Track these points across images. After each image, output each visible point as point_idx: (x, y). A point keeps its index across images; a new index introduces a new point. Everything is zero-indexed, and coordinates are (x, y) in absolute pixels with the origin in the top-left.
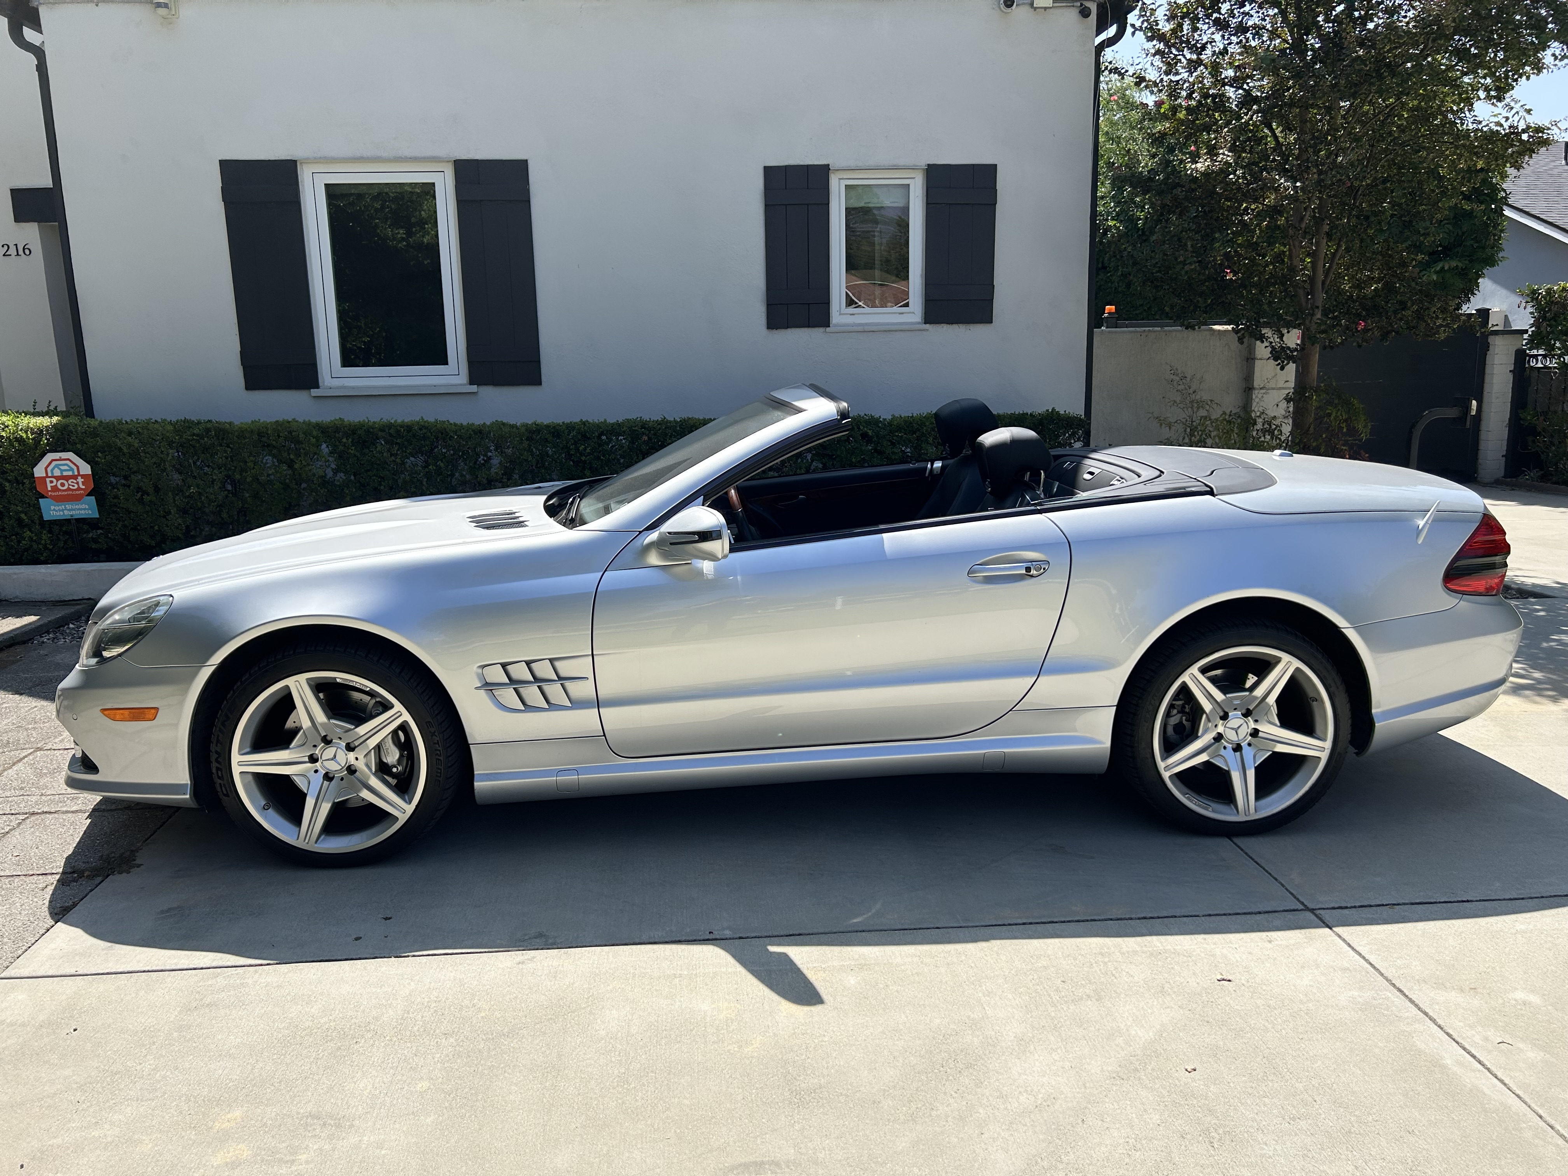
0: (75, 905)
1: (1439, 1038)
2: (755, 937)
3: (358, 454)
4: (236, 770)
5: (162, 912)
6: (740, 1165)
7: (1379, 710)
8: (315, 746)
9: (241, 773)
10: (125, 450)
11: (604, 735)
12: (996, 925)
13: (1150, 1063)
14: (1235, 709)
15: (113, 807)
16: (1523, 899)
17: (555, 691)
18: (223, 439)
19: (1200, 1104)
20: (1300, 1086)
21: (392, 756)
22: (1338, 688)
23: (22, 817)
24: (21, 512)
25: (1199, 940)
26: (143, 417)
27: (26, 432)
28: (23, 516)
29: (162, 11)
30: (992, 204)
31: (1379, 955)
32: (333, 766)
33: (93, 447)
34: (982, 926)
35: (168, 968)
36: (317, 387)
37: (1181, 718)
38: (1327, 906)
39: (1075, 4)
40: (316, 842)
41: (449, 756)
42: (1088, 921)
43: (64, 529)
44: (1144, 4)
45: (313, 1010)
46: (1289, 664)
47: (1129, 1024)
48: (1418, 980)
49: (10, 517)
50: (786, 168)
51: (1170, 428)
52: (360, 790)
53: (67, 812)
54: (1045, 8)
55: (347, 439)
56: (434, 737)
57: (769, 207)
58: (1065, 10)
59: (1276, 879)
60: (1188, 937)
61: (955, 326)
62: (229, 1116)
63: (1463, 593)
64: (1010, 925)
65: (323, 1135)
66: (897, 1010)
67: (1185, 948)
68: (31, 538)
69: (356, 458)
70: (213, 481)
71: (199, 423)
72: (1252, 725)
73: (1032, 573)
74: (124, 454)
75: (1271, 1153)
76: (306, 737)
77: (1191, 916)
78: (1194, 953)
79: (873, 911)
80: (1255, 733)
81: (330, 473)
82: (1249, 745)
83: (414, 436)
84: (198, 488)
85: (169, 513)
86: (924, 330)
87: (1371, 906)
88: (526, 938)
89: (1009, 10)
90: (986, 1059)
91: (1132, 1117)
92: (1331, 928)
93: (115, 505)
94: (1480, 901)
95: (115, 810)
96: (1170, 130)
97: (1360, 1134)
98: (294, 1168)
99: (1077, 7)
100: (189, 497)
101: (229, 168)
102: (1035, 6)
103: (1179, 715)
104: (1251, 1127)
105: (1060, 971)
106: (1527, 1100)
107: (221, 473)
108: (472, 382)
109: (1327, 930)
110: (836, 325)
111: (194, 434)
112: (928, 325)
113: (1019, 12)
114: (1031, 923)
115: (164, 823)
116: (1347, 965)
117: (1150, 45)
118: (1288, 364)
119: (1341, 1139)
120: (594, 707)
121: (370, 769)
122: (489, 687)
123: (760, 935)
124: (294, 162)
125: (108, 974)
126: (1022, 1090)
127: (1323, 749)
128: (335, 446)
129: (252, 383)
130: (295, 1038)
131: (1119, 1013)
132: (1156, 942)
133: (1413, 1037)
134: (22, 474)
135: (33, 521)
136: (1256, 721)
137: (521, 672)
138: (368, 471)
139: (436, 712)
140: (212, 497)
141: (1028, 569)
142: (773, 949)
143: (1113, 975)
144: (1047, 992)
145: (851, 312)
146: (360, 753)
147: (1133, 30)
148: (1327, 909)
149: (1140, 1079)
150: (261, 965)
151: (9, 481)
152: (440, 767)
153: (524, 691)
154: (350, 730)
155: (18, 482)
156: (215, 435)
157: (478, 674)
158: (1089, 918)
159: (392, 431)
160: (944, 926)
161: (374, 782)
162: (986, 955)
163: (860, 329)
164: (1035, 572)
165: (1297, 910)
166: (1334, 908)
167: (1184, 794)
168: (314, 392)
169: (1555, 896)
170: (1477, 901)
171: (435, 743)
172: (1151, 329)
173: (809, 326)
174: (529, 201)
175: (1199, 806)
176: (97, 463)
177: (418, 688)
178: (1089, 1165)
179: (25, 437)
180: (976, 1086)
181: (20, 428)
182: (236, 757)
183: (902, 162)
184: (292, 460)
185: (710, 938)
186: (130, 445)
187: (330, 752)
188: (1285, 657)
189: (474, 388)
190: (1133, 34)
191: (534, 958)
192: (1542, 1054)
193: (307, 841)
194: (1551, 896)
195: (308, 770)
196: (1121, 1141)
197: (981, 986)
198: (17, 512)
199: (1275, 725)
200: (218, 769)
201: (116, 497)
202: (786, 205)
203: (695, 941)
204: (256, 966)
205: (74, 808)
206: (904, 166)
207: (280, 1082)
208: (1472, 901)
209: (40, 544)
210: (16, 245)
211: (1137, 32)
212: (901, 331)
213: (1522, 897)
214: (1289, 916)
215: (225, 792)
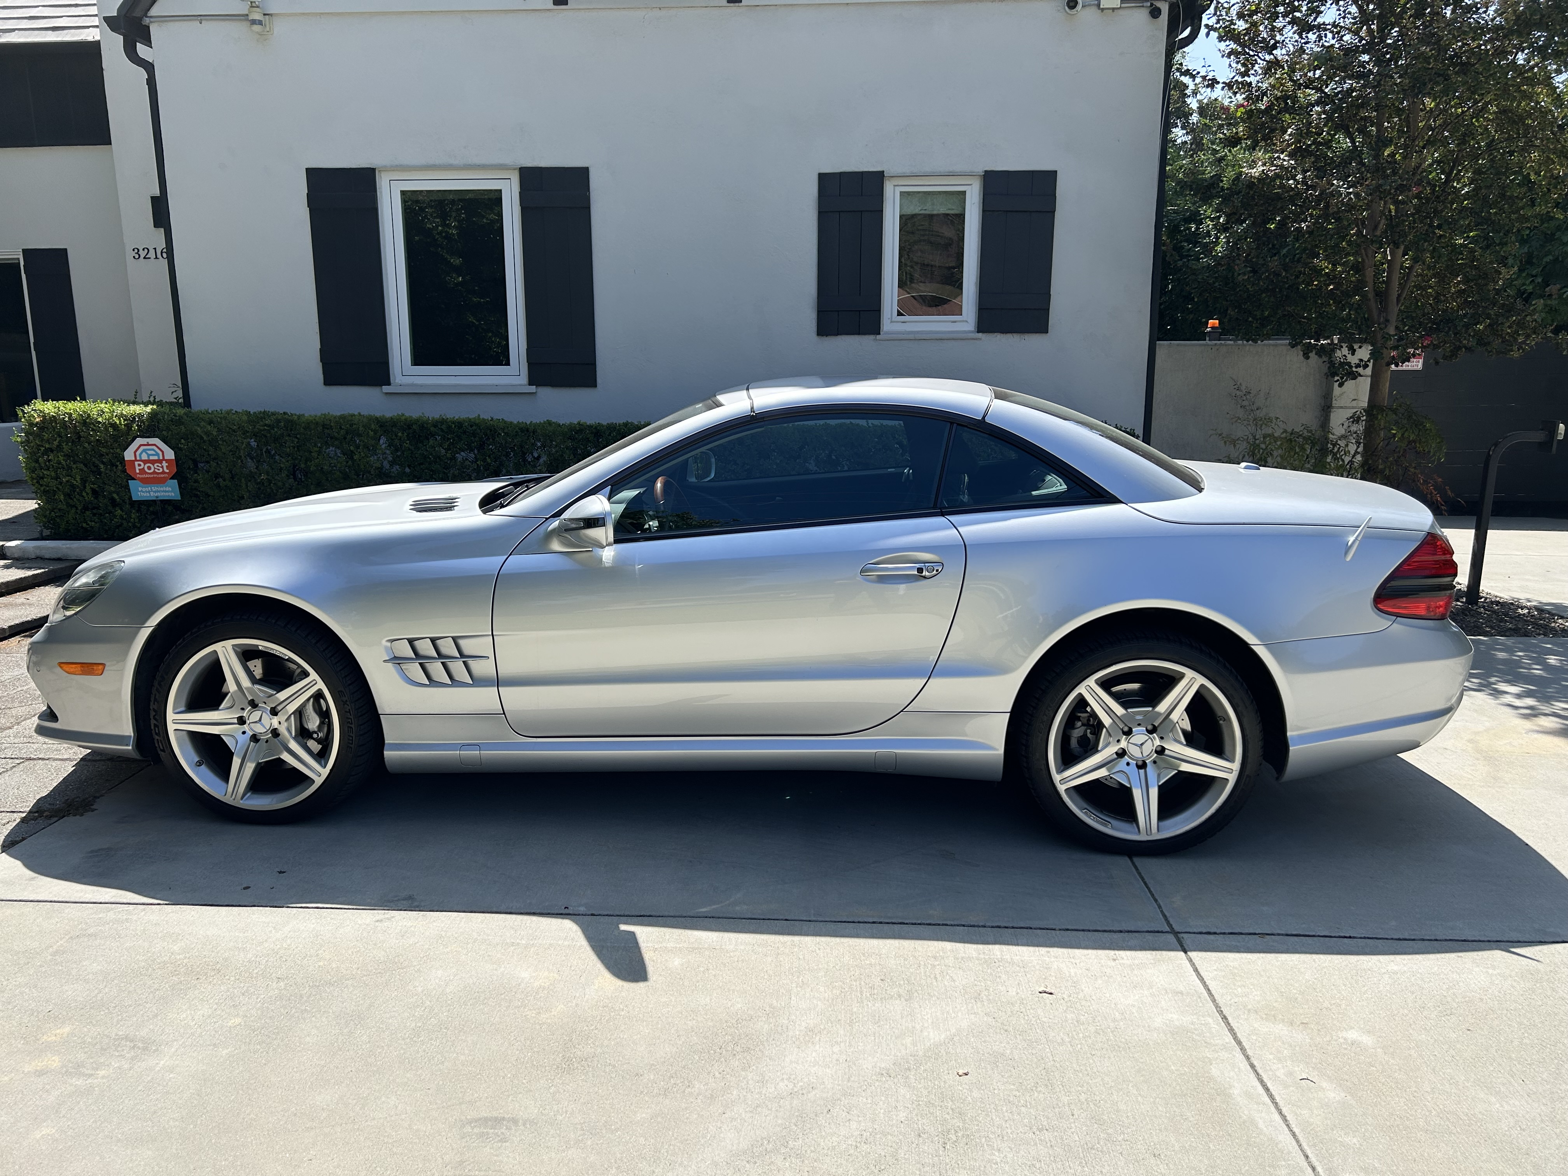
0: (23, 839)
1: (1239, 1068)
2: (607, 915)
3: (412, 448)
4: (171, 727)
5: (92, 852)
6: (480, 1119)
7: (1295, 733)
8: (243, 709)
9: (175, 730)
10: (205, 438)
11: (504, 713)
12: (845, 922)
13: (926, 1064)
14: (1139, 725)
15: (98, 758)
16: (1414, 940)
17: (457, 667)
18: (291, 430)
19: (954, 1107)
20: (1065, 1099)
21: (313, 722)
22: (1246, 707)
23: (18, 761)
24: (114, 492)
25: (1043, 952)
26: (226, 408)
27: (119, 419)
28: (115, 496)
29: (257, 28)
30: (1051, 212)
31: (1221, 982)
32: (259, 729)
33: (178, 434)
34: (831, 922)
35: (72, 900)
36: (389, 384)
37: (1086, 731)
38: (1195, 930)
39: (1145, 4)
40: (242, 799)
41: (361, 725)
42: (939, 925)
43: (151, 509)
44: (1218, 3)
45: (175, 947)
46: (1194, 680)
47: (926, 1025)
48: (1249, 1011)
49: (104, 496)
50: (841, 175)
51: (1235, 446)
52: (281, 753)
53: (57, 759)
54: (1113, 9)
55: (403, 433)
56: (346, 706)
57: (824, 214)
58: (1135, 10)
59: (1156, 901)
60: (1031, 949)
61: (1009, 336)
62: (58, 1031)
63: (1398, 615)
64: (859, 922)
65: (127, 1055)
66: (705, 993)
67: (1023, 959)
68: (121, 516)
69: (410, 452)
70: (281, 469)
71: (273, 414)
72: (1157, 742)
73: (924, 574)
74: (204, 442)
75: (999, 1160)
76: (234, 700)
77: (1047, 929)
78: (1030, 965)
79: (732, 900)
80: (1161, 751)
81: (386, 465)
82: (1155, 762)
83: (465, 432)
84: (268, 475)
85: (243, 498)
86: (976, 339)
87: (1241, 934)
88: (396, 899)
89: (1074, 11)
90: (766, 1045)
91: (880, 1112)
92: (1186, 952)
93: (196, 489)
94: (1365, 938)
95: (99, 760)
96: (1244, 135)
97: (1101, 1151)
98: (90, 1081)
99: (1147, 7)
100: (259, 483)
101: (315, 176)
102: (1101, 7)
103: (1083, 728)
104: (994, 1133)
105: (885, 970)
106: (1301, 1139)
107: (288, 462)
108: (531, 383)
109: (1182, 953)
110: (887, 333)
111: (266, 425)
112: (980, 335)
113: (1084, 14)
114: (881, 923)
115: (134, 774)
116: (1181, 988)
117: (1222, 45)
118: (1346, 380)
119: (1079, 1154)
120: (494, 686)
121: (290, 733)
122: (397, 660)
123: (612, 913)
124: (373, 170)
125: (20, 901)
126: (785, 1077)
127: (1231, 771)
128: (392, 439)
129: (330, 379)
130: (147, 970)
131: (921, 1015)
132: (997, 951)
133: (1211, 1064)
134: (116, 457)
135: (123, 501)
136: (1162, 738)
137: (426, 648)
138: (422, 464)
139: (349, 682)
140: (280, 484)
141: (920, 570)
142: (623, 927)
143: (936, 978)
144: (861, 988)
145: (903, 320)
146: (282, 717)
147: (1207, 30)
148: (1194, 933)
149: (907, 1077)
150: (151, 904)
151: (103, 463)
152: (351, 734)
153: (430, 667)
154: (272, 695)
155: (113, 465)
156: (285, 426)
157: (386, 648)
158: (941, 923)
159: (444, 427)
160: (793, 919)
161: (294, 745)
162: (819, 949)
163: (911, 336)
164: (927, 574)
165: (1162, 932)
166: (1201, 933)
167: (1081, 809)
168: (386, 389)
169: (1450, 940)
170: (1361, 938)
171: (346, 712)
172: (1223, 342)
173: (859, 334)
174: (589, 208)
175: (1097, 822)
176: (181, 449)
177: (333, 658)
178: (812, 1152)
179: (118, 422)
180: (744, 1069)
181: (115, 414)
182: (170, 716)
183: (958, 168)
184: (352, 451)
185: (564, 912)
186: (208, 434)
187: (256, 716)
188: (1189, 673)
189: (533, 389)
190: (1208, 35)
191: (393, 917)
192: (1343, 1095)
193: (233, 797)
194: (1446, 940)
195: (236, 730)
196: (856, 1133)
197: (798, 977)
198: (111, 493)
199: (1181, 743)
200: (155, 726)
201: (196, 481)
202: (839, 212)
203: (549, 914)
204: (148, 904)
205: (65, 757)
206: (961, 172)
207: (115, 1007)
208: (1354, 938)
209: (129, 522)
210: (155, 249)
211: (1212, 32)
212: (953, 339)
213: (1413, 938)
214: (1149, 937)
215: (161, 748)
